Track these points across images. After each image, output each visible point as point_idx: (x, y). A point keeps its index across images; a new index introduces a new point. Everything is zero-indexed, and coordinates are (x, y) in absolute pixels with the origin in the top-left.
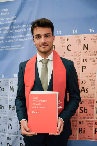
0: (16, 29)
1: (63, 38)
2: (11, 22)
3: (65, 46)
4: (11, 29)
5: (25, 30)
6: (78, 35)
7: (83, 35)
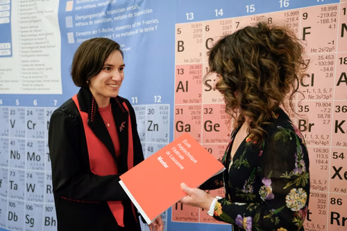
0: (116, 15)
1: (197, 25)
2: (108, 3)
3: (201, 41)
4: (107, 16)
5: (130, 15)
6: (225, 19)
7: (234, 18)
